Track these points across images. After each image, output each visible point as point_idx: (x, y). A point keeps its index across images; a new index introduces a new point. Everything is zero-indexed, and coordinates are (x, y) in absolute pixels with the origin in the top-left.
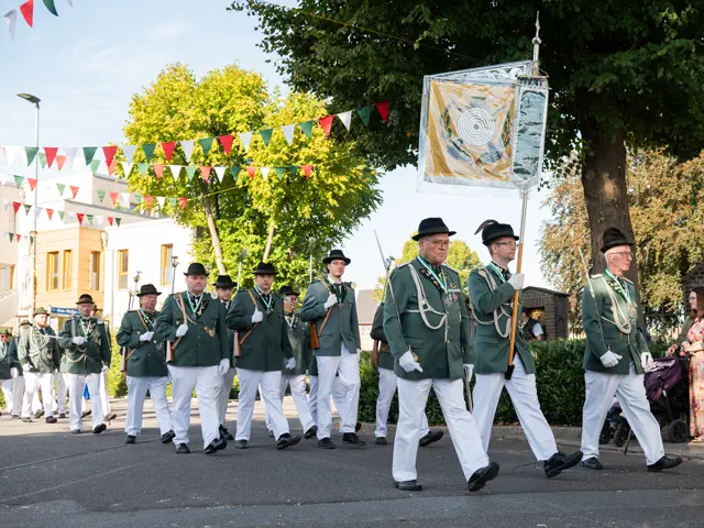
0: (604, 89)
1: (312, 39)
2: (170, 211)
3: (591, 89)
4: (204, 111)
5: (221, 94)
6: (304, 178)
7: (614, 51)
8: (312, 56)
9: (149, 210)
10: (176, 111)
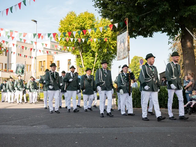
0: (187, 16)
1: (108, 4)
2: (70, 51)
3: (184, 16)
4: (79, 24)
5: (83, 19)
6: (105, 41)
7: (191, 5)
8: (108, 8)
9: (65, 50)
10: (71, 24)
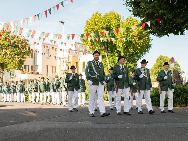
1: (140, 2)
5: (109, 19)
6: (131, 41)
8: (140, 7)
10: (97, 24)
